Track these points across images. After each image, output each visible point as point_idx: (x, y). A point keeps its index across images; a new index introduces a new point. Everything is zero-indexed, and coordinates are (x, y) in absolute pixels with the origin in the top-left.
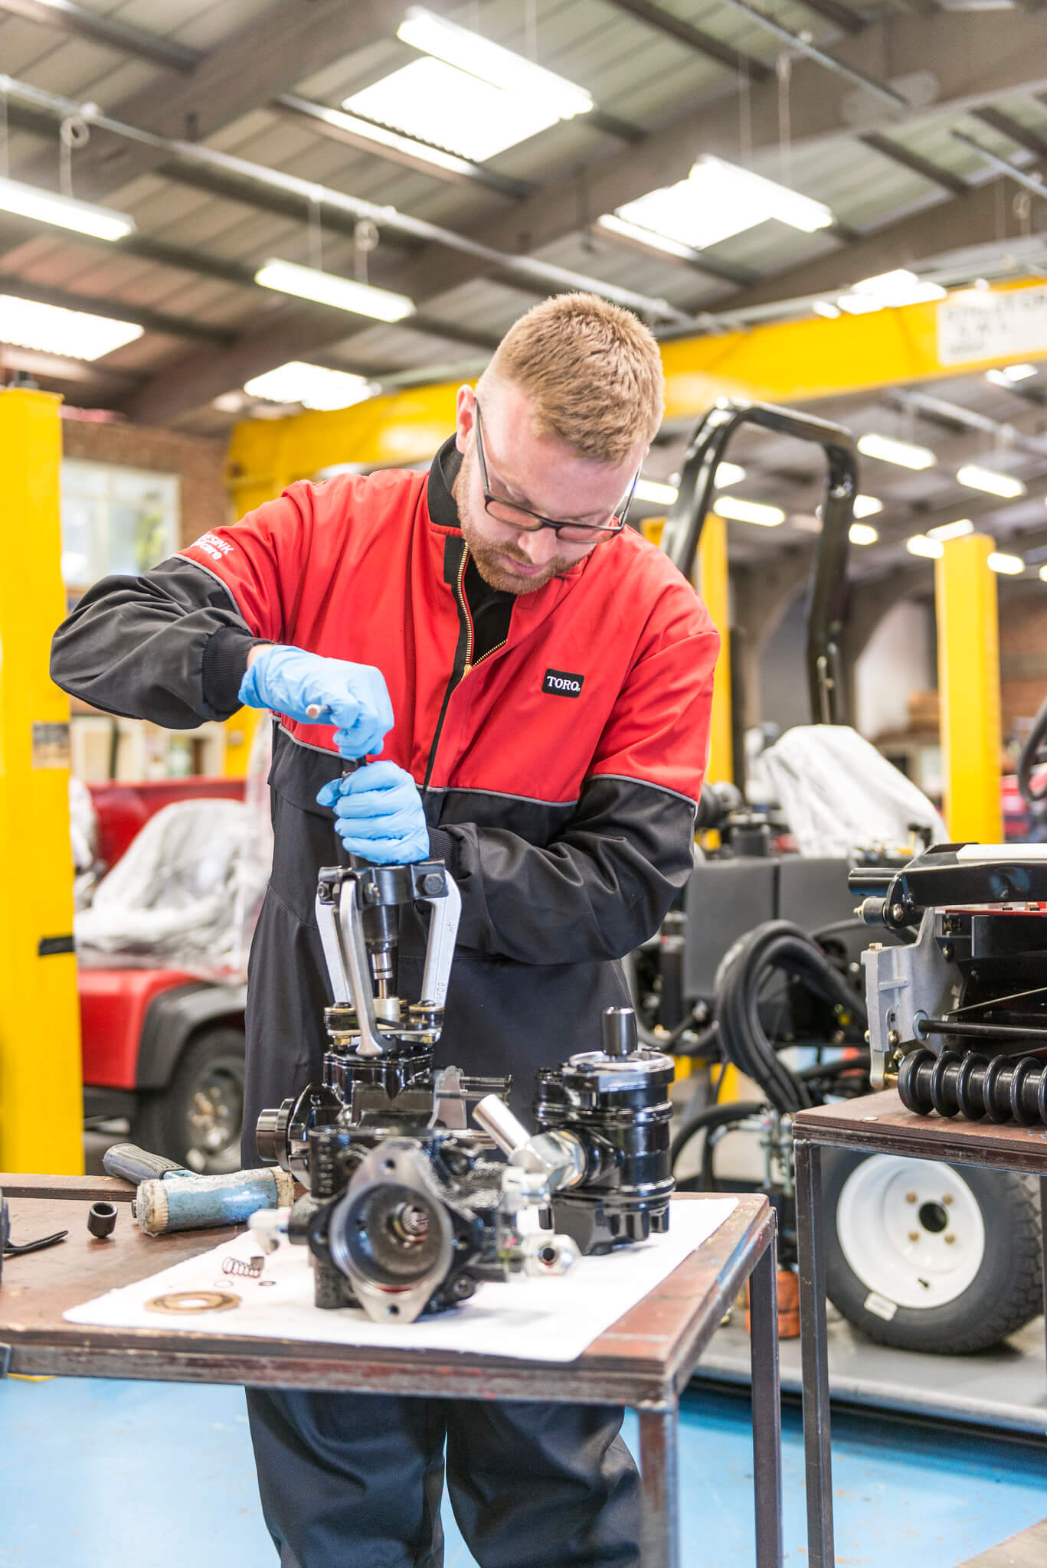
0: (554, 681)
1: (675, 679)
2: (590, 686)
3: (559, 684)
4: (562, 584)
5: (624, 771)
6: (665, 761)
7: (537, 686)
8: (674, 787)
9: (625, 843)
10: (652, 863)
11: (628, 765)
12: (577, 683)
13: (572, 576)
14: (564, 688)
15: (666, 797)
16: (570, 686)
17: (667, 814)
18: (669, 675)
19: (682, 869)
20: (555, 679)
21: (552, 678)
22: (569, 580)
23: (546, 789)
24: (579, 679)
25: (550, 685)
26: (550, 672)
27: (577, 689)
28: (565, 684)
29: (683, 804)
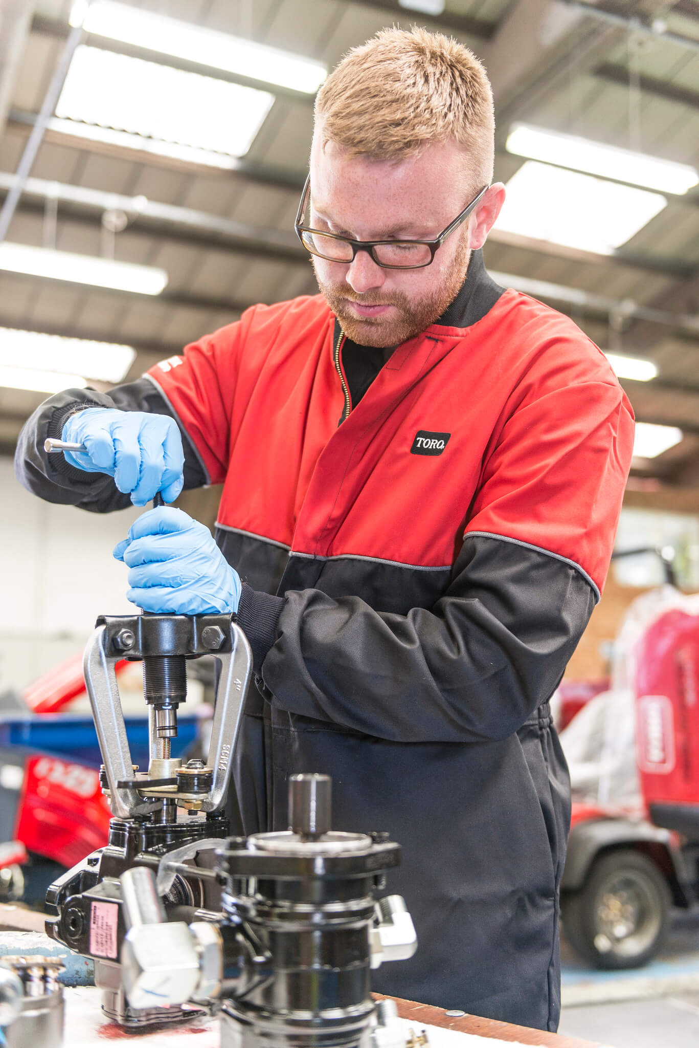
0: (422, 442)
1: (549, 430)
2: (452, 443)
3: (426, 444)
4: (435, 346)
5: (484, 527)
6: (538, 518)
7: (406, 449)
8: (544, 545)
9: (477, 604)
10: (506, 627)
11: (489, 520)
12: (443, 441)
13: (446, 338)
14: (430, 447)
15: (534, 556)
16: (436, 445)
17: (534, 574)
18: (543, 426)
19: (553, 637)
20: (424, 439)
21: (421, 439)
22: (443, 341)
23: (405, 549)
24: (445, 437)
25: (419, 446)
26: (420, 434)
27: (442, 447)
28: (433, 444)
29: (558, 565)
